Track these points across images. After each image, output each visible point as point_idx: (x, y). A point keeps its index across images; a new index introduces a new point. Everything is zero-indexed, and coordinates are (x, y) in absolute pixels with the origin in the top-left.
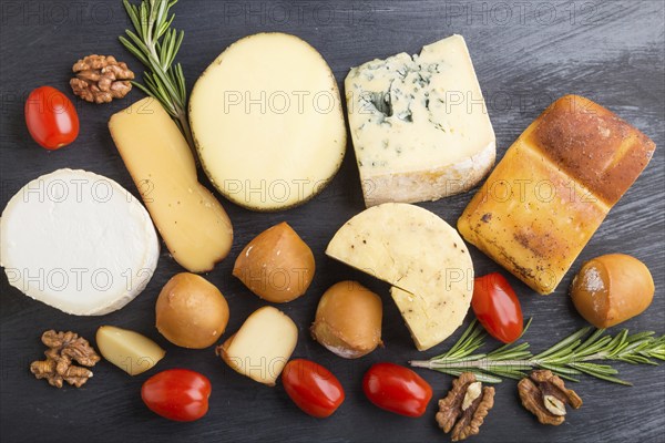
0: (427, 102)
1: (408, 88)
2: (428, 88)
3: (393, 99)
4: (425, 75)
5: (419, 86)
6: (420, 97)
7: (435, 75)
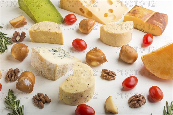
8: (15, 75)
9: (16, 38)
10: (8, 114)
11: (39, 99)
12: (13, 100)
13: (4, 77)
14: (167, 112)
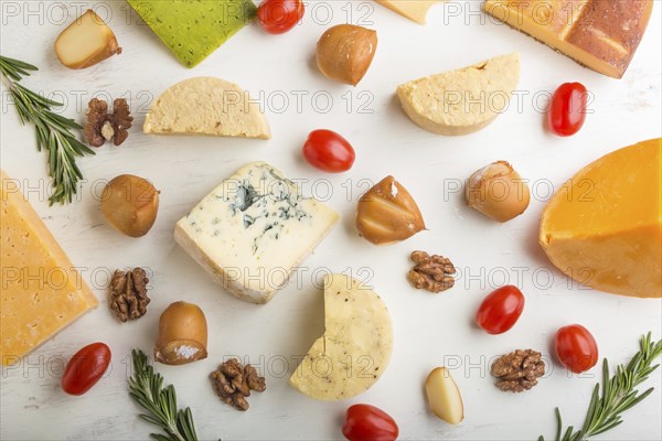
0: (271, 227)
1: (272, 207)
2: (281, 221)
3: (257, 204)
4: (292, 212)
5: (279, 214)
6: (271, 220)
7: (295, 219)
8: (139, 298)
9: (100, 128)
10: (153, 435)
11: (231, 391)
12: (154, 389)
13: (103, 301)
14: (603, 399)
